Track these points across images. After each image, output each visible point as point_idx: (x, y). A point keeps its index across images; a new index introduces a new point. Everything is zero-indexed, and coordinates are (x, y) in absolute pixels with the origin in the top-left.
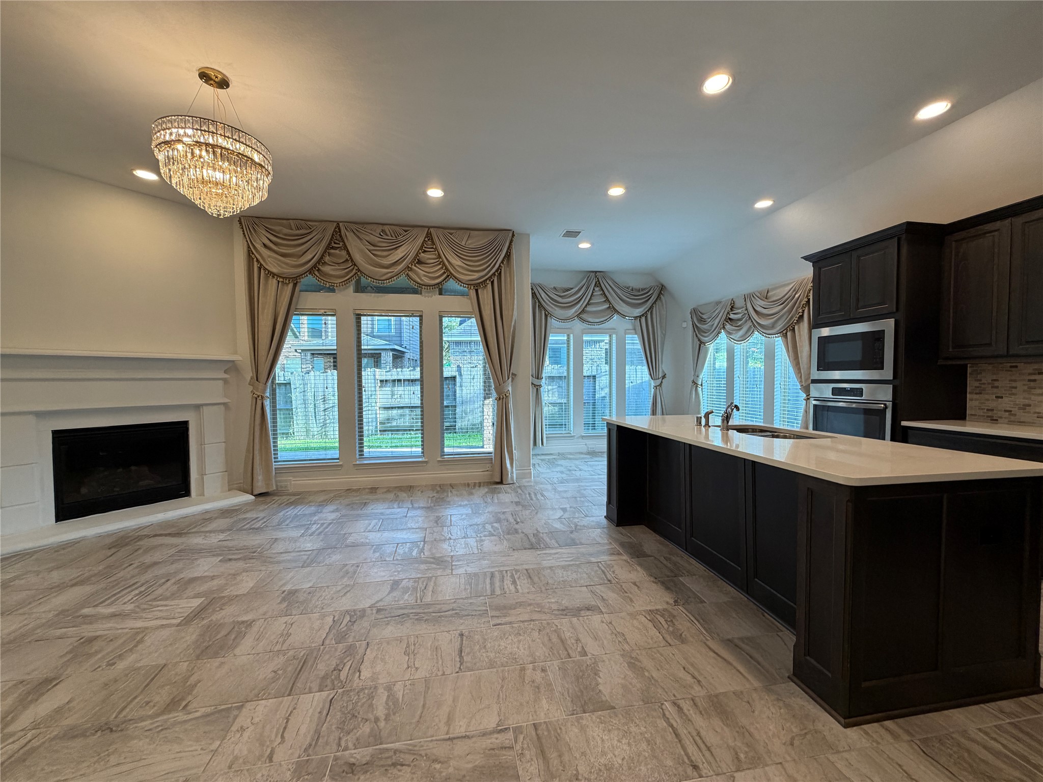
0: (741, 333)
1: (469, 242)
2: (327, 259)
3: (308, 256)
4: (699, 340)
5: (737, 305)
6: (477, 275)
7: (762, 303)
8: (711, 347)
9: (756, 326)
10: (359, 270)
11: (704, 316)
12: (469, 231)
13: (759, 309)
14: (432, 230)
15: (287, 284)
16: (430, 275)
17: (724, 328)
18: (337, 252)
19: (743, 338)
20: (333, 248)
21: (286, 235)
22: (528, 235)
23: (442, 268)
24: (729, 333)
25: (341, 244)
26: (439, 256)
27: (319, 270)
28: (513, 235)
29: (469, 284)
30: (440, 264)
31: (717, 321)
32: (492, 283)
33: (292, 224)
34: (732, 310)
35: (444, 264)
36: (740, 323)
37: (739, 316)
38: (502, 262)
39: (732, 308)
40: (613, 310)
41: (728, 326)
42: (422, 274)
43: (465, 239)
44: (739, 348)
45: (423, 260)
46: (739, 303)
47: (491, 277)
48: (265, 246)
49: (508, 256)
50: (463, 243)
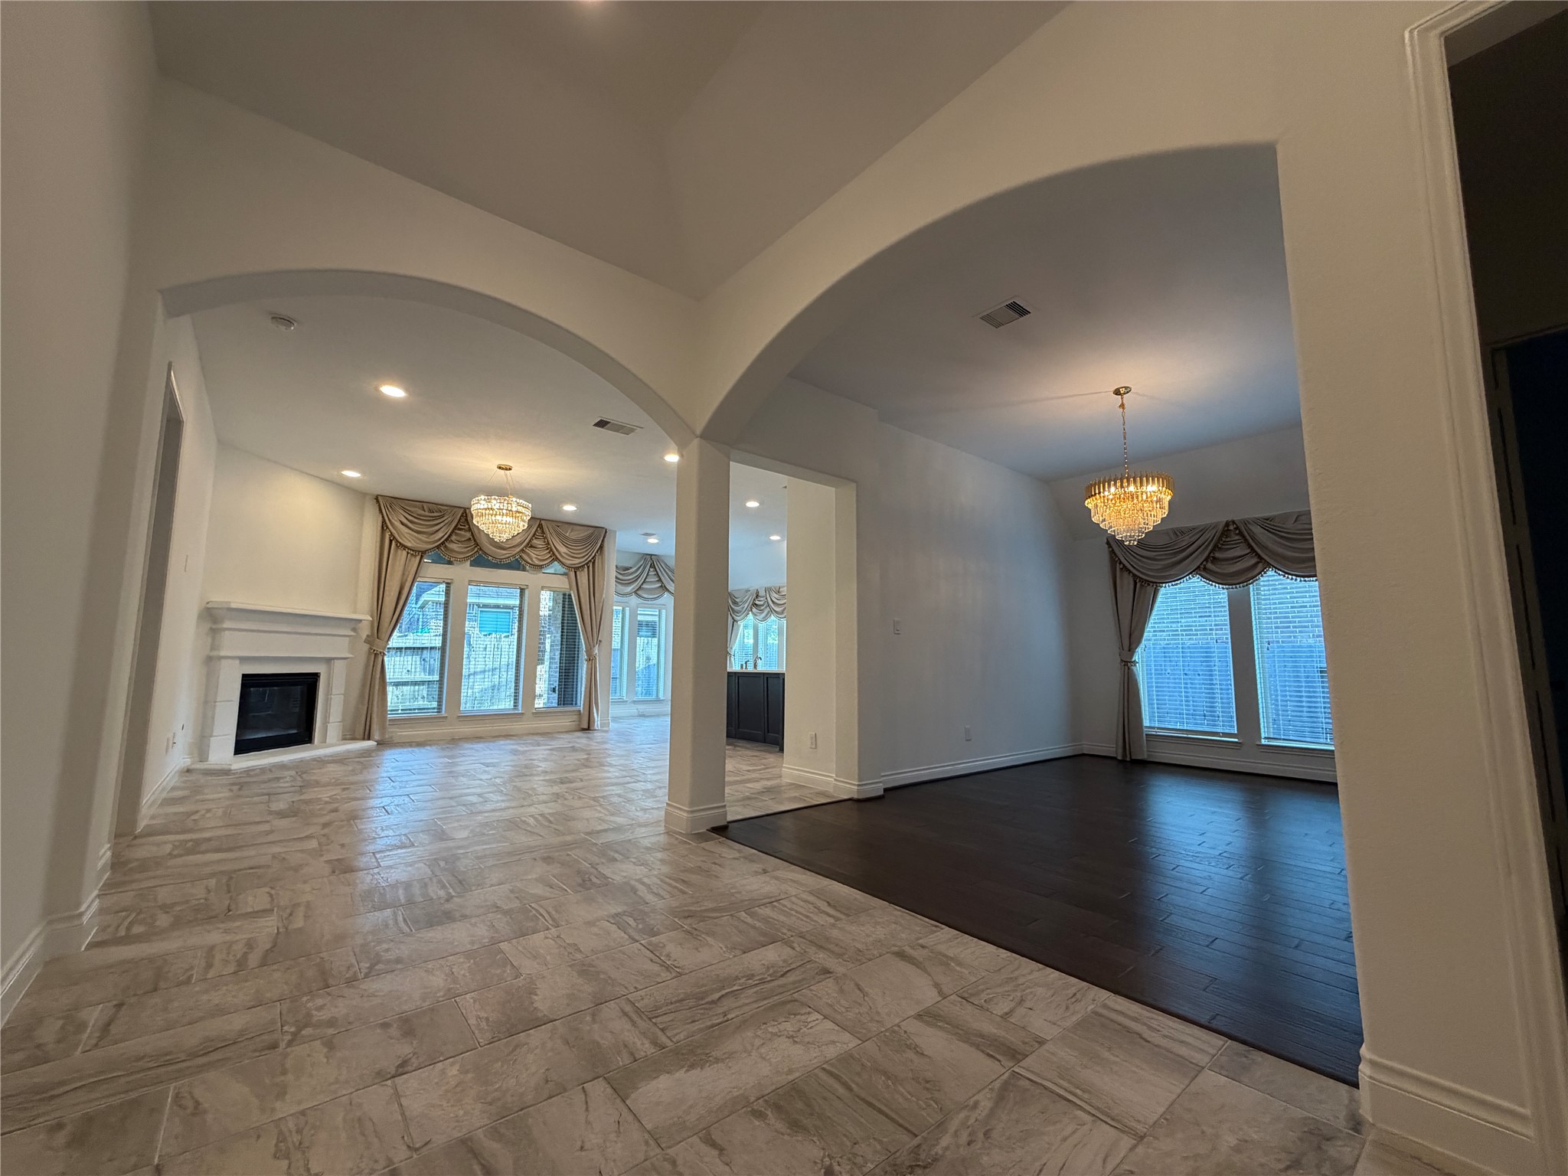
0: (764, 615)
1: (572, 533)
2: (454, 538)
3: (440, 534)
4: (733, 618)
5: (760, 594)
6: (578, 561)
7: (776, 596)
8: (741, 624)
9: (772, 611)
10: (481, 549)
11: (737, 600)
12: (572, 527)
13: (774, 599)
14: (542, 522)
15: (416, 556)
16: (539, 557)
17: (751, 610)
18: (462, 532)
19: (764, 619)
20: (460, 529)
21: (418, 515)
22: (616, 532)
23: (549, 552)
24: (754, 615)
25: (467, 526)
26: (548, 544)
27: (446, 546)
28: (606, 532)
29: (569, 567)
30: (547, 549)
31: (746, 605)
32: (588, 567)
33: (425, 507)
34: (757, 597)
35: (551, 550)
36: (762, 608)
37: (762, 603)
38: (597, 552)
39: (757, 596)
40: (664, 588)
41: (754, 610)
42: (534, 556)
43: (569, 531)
44: (762, 626)
45: (534, 545)
46: (762, 593)
47: (588, 563)
48: (402, 523)
49: (601, 547)
50: (567, 535)
